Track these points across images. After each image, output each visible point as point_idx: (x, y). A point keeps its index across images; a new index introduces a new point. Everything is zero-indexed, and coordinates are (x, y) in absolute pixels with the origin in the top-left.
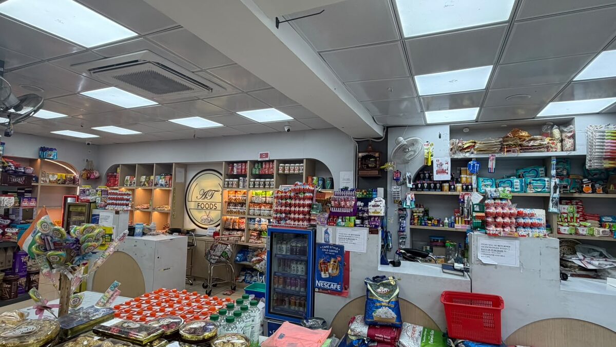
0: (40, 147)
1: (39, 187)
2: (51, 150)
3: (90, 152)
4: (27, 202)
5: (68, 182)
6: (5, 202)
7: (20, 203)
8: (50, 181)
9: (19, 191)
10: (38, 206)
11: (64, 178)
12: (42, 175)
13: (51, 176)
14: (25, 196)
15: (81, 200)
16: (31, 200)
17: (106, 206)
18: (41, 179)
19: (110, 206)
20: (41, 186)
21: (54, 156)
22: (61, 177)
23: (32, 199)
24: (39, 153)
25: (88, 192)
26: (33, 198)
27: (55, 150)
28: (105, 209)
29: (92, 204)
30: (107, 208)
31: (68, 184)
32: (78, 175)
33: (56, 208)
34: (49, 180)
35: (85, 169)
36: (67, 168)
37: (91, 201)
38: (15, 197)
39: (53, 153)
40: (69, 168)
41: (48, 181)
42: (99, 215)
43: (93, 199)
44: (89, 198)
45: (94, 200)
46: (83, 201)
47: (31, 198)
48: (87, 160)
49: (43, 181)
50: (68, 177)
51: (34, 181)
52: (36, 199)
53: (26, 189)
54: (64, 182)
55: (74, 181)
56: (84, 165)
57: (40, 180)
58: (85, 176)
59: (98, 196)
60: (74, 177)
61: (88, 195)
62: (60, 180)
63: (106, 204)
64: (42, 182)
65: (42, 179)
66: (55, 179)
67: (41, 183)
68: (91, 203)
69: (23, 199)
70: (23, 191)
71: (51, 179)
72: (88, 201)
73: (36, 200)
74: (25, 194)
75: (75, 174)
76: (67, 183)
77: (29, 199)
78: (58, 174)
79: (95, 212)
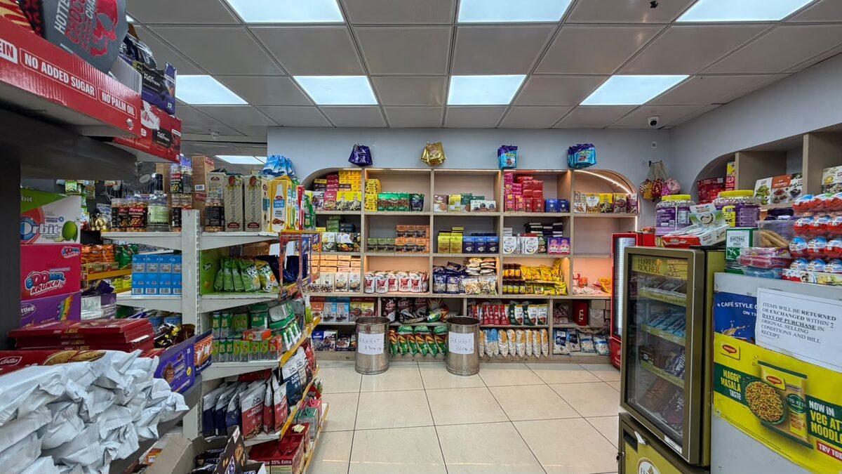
0: (568, 148)
1: (572, 219)
2: (586, 147)
3: (654, 145)
4: (555, 245)
5: (618, 208)
6: (527, 245)
7: (546, 247)
8: (588, 209)
9: (545, 227)
10: (572, 252)
11: (611, 202)
12: (574, 199)
13: (588, 198)
14: (554, 236)
15: (668, 239)
16: (561, 243)
17: (788, 263)
18: (574, 204)
19: (813, 266)
20: (575, 218)
21: (591, 159)
22: (606, 200)
23: (563, 241)
24: (568, 159)
25: (683, 213)
26: (565, 238)
27: (592, 146)
28: (784, 278)
29: (711, 254)
30: (788, 272)
31: (619, 212)
32: (636, 194)
33: (602, 256)
34: (587, 207)
35: (648, 180)
36: (614, 182)
37: (703, 243)
38: (539, 237)
39: (588, 153)
40: (619, 182)
41: (584, 208)
42: (753, 300)
43: (709, 236)
44: (694, 232)
45: (715, 241)
46: (675, 242)
47: (562, 238)
48: (650, 162)
49: (577, 209)
50: (618, 198)
51: (563, 208)
52: (568, 239)
53: (555, 224)
54: (611, 210)
55: (627, 205)
56: (644, 173)
57: (572, 207)
58: (648, 195)
59: (725, 225)
60: (627, 199)
61: (685, 225)
62: (603, 205)
63: (786, 255)
64: (576, 211)
65: (576, 204)
66: (595, 204)
67: (574, 213)
68: (706, 249)
69: (550, 240)
70: (551, 228)
71: (590, 205)
72: (693, 243)
73: (569, 242)
74: (554, 232)
75: (629, 192)
76: (615, 210)
77: (559, 241)
78: (600, 194)
79: (728, 283)
